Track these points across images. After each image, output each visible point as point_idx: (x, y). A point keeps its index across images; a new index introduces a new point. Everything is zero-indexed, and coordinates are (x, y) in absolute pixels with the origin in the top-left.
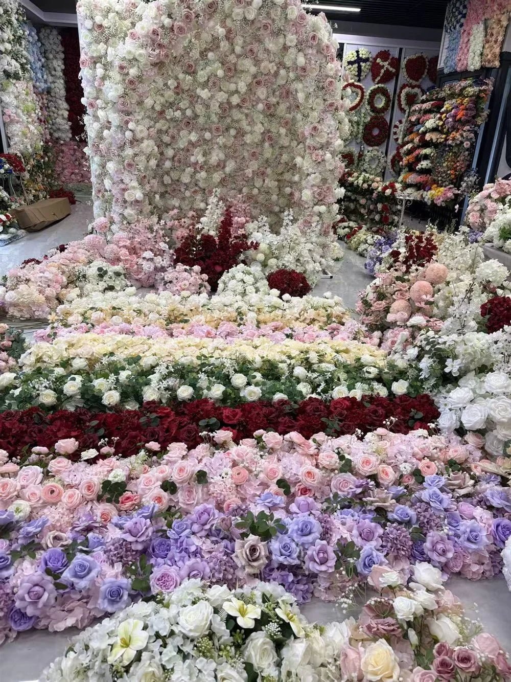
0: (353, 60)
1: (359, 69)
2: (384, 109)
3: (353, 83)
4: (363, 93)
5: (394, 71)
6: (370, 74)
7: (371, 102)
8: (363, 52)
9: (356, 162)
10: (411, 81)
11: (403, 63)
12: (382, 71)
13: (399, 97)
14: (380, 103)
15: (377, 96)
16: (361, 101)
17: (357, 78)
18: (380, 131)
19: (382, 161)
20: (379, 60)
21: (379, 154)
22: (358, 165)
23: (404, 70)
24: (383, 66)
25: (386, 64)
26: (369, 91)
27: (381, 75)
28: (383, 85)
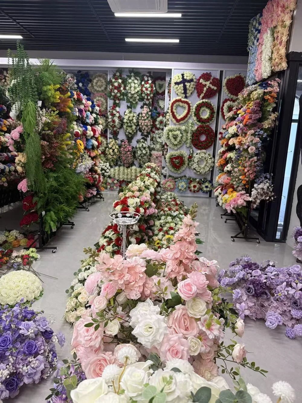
0: (178, 81)
1: (185, 89)
2: (210, 119)
3: (181, 99)
4: (189, 107)
5: (215, 88)
6: (196, 91)
7: (197, 114)
8: (188, 75)
9: (187, 163)
10: (232, 96)
11: (224, 82)
12: (205, 89)
13: (222, 109)
14: (206, 114)
15: (203, 109)
16: (188, 113)
17: (184, 95)
18: (207, 137)
19: (210, 161)
20: (201, 81)
21: (207, 155)
22: (188, 164)
23: (225, 88)
24: (206, 85)
25: (208, 83)
26: (195, 106)
27: (204, 92)
28: (207, 100)
